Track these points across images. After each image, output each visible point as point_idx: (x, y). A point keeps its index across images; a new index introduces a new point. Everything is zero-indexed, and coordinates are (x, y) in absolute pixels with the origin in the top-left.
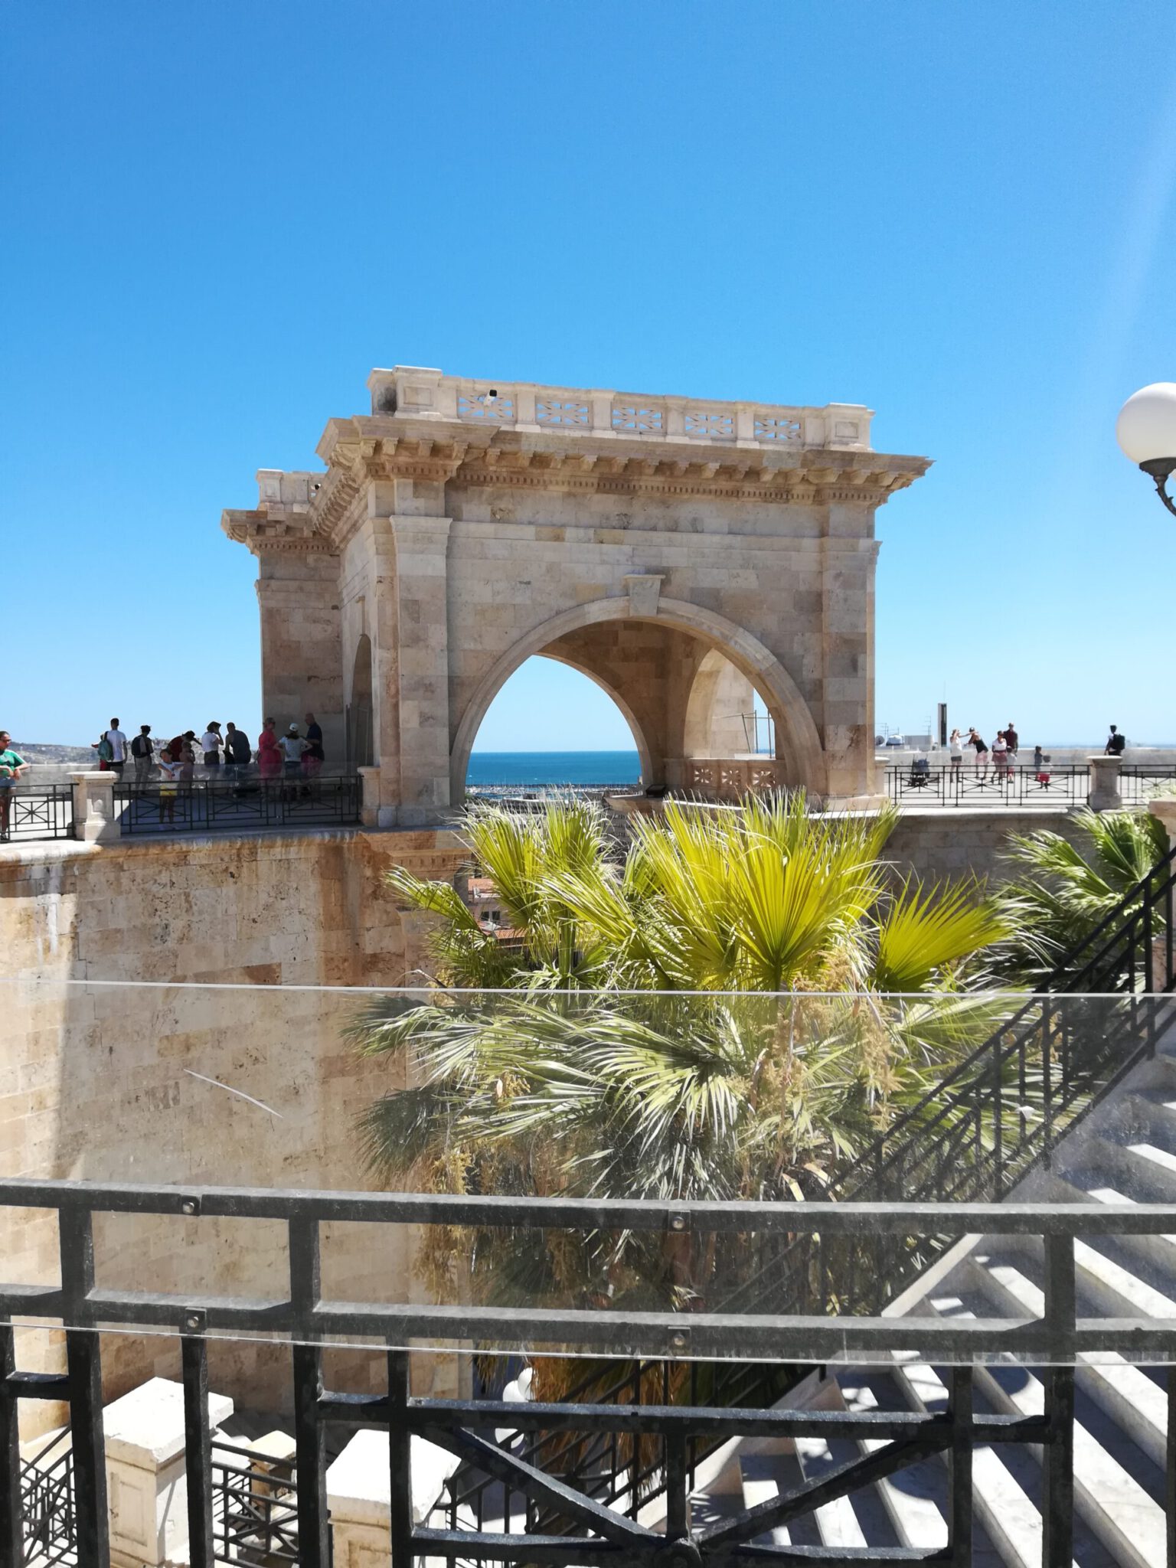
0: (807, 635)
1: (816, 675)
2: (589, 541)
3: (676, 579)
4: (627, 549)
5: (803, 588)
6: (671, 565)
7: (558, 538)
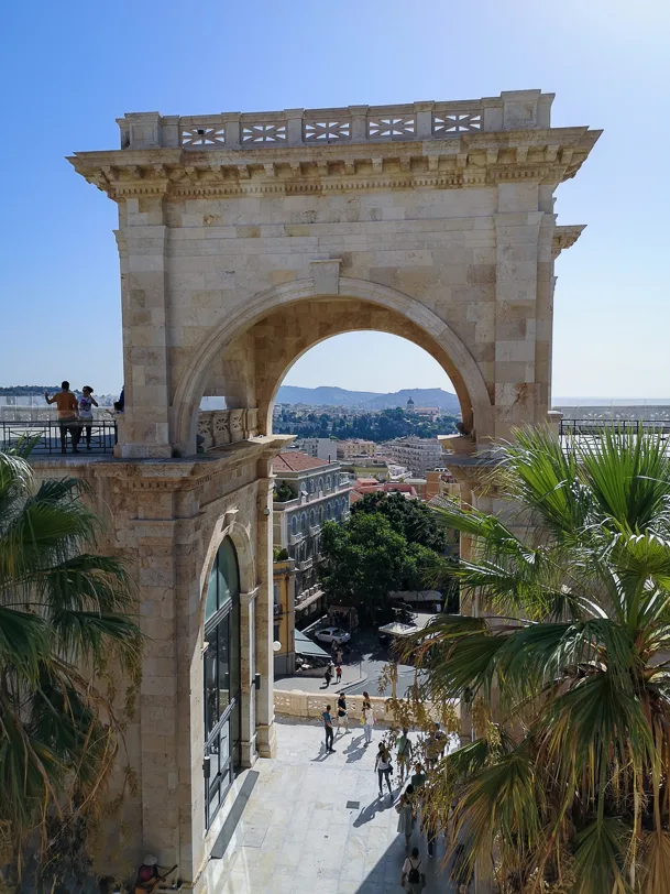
0: (481, 303)
1: (488, 339)
2: (280, 236)
3: (357, 262)
4: (314, 239)
5: (475, 262)
6: (351, 250)
7: (255, 235)
